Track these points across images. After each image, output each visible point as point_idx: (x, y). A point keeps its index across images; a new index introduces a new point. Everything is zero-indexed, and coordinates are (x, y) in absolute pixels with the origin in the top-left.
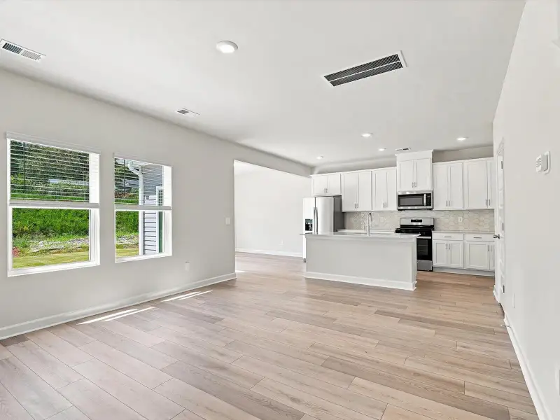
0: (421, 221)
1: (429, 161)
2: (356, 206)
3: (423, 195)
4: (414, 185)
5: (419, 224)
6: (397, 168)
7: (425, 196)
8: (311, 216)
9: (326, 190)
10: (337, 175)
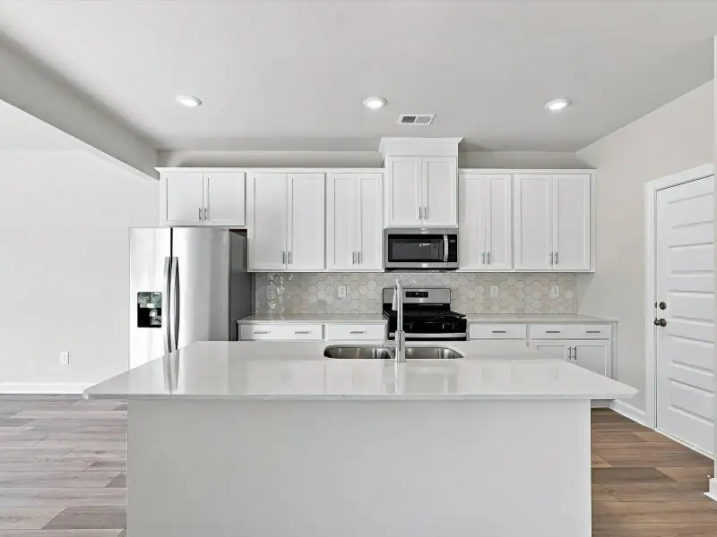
0: (425, 295)
1: (454, 162)
2: (286, 258)
3: (441, 237)
4: (424, 213)
5: (421, 300)
6: (386, 170)
7: (446, 239)
8: (158, 284)
9: (204, 213)
10: (238, 173)
